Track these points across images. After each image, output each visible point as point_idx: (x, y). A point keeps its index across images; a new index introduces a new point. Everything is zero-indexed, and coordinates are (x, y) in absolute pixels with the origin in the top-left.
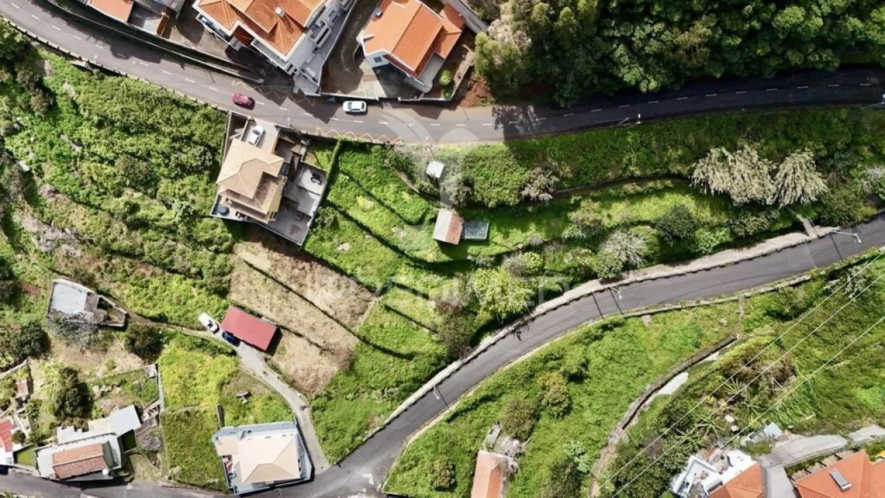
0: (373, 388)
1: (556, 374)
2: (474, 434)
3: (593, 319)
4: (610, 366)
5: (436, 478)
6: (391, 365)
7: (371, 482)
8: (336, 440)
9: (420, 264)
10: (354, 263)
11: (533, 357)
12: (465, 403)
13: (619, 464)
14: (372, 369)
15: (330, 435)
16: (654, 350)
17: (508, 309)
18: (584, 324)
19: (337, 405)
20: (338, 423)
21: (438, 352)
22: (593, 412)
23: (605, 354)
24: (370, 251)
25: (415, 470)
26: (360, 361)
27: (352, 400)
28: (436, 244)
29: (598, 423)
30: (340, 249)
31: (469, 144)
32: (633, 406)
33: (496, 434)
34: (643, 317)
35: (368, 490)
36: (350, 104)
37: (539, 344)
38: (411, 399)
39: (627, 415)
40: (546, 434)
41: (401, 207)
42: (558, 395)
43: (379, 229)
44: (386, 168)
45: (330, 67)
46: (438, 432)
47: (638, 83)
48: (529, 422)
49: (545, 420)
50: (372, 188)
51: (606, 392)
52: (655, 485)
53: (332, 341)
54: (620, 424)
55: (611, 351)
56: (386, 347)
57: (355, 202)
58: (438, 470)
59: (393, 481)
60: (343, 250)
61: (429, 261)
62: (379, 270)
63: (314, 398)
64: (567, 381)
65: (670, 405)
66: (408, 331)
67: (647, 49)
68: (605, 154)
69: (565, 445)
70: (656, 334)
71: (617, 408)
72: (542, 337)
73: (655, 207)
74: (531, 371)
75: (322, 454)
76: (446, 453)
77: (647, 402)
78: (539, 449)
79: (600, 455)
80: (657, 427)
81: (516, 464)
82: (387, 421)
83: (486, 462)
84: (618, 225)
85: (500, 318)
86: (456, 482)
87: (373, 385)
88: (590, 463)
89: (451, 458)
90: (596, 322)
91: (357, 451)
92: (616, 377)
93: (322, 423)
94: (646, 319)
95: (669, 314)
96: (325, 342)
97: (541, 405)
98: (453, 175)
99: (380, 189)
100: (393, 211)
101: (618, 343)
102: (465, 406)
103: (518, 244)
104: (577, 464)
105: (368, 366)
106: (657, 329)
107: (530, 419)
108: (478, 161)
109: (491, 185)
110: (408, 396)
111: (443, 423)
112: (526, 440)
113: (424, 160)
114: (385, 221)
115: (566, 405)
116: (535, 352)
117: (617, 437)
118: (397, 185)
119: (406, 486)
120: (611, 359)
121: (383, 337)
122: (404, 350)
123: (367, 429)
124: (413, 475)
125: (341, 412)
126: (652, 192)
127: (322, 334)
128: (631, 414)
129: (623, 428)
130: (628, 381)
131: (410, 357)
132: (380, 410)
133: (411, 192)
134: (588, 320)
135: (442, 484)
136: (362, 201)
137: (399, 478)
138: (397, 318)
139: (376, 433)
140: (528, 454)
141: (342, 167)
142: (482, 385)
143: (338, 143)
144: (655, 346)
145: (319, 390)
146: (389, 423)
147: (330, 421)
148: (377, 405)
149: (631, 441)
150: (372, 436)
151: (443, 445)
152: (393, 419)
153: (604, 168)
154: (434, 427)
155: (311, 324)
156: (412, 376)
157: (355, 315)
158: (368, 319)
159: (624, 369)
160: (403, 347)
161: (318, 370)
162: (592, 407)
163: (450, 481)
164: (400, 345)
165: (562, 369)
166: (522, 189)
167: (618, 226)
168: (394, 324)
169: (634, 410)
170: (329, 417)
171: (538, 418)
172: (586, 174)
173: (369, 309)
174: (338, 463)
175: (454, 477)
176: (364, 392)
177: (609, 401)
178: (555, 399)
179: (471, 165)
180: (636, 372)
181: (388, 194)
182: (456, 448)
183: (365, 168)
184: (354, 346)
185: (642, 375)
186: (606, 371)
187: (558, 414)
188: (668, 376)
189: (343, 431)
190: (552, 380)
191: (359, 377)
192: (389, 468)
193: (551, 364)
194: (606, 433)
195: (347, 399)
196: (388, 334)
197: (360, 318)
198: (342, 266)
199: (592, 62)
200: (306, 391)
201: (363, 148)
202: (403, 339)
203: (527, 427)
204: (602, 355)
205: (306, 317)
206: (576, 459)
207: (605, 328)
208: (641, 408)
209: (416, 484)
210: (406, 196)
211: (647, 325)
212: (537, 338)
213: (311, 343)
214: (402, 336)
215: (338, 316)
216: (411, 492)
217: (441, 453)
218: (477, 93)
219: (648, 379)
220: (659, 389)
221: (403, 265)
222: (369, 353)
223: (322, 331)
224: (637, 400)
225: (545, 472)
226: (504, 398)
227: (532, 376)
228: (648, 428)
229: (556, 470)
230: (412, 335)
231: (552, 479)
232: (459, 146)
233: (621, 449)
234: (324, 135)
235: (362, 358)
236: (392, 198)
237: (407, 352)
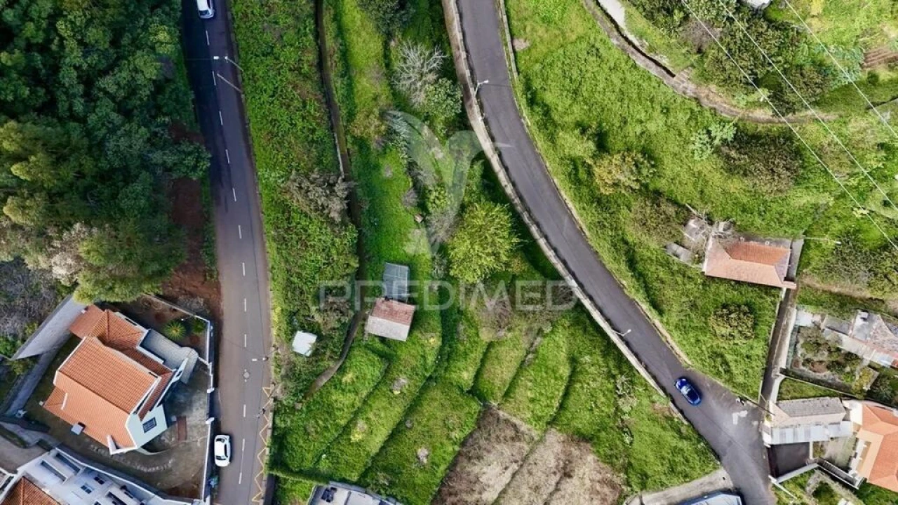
0: (617, 408)
1: (596, 169)
2: (679, 279)
3: (520, 118)
4: (585, 94)
5: (740, 332)
6: (585, 386)
7: (744, 414)
8: (687, 461)
9: (447, 355)
10: (445, 441)
11: (574, 201)
12: (638, 291)
13: (726, 82)
14: (591, 410)
15: (679, 469)
16: (563, 33)
17: (506, 234)
18: (527, 130)
19: (640, 456)
20: (663, 458)
21: (567, 324)
22: (650, 118)
23: (569, 102)
24: (428, 420)
25: (729, 357)
26: (580, 426)
27: (632, 436)
28: (417, 333)
29: (666, 111)
30: (425, 461)
31: (271, 294)
32: (641, 62)
33: (680, 250)
34: (517, 50)
35: (755, 419)
36: (219, 458)
37: (556, 191)
38: (633, 360)
39: (654, 71)
40: (680, 182)
41: (364, 384)
42: (625, 167)
43: (397, 410)
44: (308, 407)
45: (166, 486)
46: (677, 327)
47: (160, 58)
48: (663, 207)
49: (662, 184)
50: (337, 425)
51: (622, 100)
52: (760, 30)
53: (553, 463)
54: (667, 80)
55: (565, 94)
56: (561, 394)
57: (358, 444)
58: (729, 330)
59: (743, 386)
60: (427, 456)
61: (440, 343)
62: (454, 407)
63: (629, 489)
64: (606, 155)
65: (641, 9)
66: (539, 365)
67: (104, 45)
68: (282, 105)
69: (696, 157)
70: (541, 31)
71: (645, 85)
72: (545, 186)
73: (364, 34)
74: (593, 202)
75: (706, 479)
76: (706, 316)
77: (637, 43)
78: (702, 192)
79: (711, 109)
80: (671, 30)
81: (722, 225)
82: (661, 393)
83: (718, 264)
84: (389, 85)
85: (519, 244)
86: (747, 304)
87: (613, 410)
88: (723, 122)
89: (712, 310)
90: (524, 115)
91: (702, 431)
92: (601, 86)
93: (663, 478)
94: (520, 45)
95: (512, 13)
96: (555, 473)
97: (640, 190)
98: (313, 317)
99: (338, 413)
100: (370, 395)
101: (554, 84)
102: (641, 291)
103: (416, 222)
104: (724, 141)
105: (587, 415)
106: (533, 29)
107: (658, 205)
108: (292, 283)
109: (328, 264)
110: (627, 361)
111: (665, 320)
112: (688, 210)
113: (293, 358)
114: (384, 404)
115: (639, 156)
116: (566, 195)
117: (685, 85)
118: (333, 391)
119: (750, 371)
120: (575, 92)
121: (548, 398)
122: (565, 371)
123: (671, 419)
124: (736, 361)
125: (649, 453)
126: (343, 39)
127: (543, 477)
128: (651, 64)
129: (673, 76)
130: (607, 70)
131: (573, 361)
132: (646, 401)
133: (342, 370)
134: (522, 124)
135: (750, 324)
136: (356, 437)
137: (740, 379)
138: (523, 380)
139: (677, 407)
140: (709, 208)
141: (308, 465)
142: (612, 266)
143: (274, 473)
144: (557, 32)
145: (619, 478)
146: (664, 389)
147: (660, 468)
148: (640, 404)
149: (692, 66)
150: (681, 412)
151: (695, 321)
152: (658, 383)
153: (304, 107)
154: (669, 331)
155: (529, 491)
156: (600, 359)
157: (518, 436)
158: (522, 419)
159: (589, 75)
160: (561, 372)
161: (592, 481)
162: (643, 119)
163: (745, 314)
164: (557, 375)
165: (589, 161)
166: (331, 222)
167: (391, 85)
168: (530, 384)
169: (648, 61)
170: (656, 468)
171: (658, 193)
172: (313, 131)
173: (509, 417)
174: (718, 457)
175: (739, 306)
176: (622, 420)
177: (635, 96)
178: (632, 172)
179: (297, 293)
180: (594, 58)
181: (347, 402)
182: (699, 303)
183: (309, 434)
184: (559, 434)
185: (597, 50)
186: (593, 100)
187: (653, 166)
188: (599, 13)
189: (676, 451)
190: (605, 175)
191: (603, 428)
192: (726, 390)
193: (583, 175)
194: (679, 100)
195: (631, 443)
196: (543, 391)
197: (522, 429)
198: (449, 458)
199: (127, 127)
200: (620, 497)
201: (280, 439)
202: (550, 372)
203: (671, 210)
204: (571, 105)
205: (521, 498)
206: (717, 142)
207: (532, 102)
208: (644, 51)
209: (748, 357)
210: (348, 377)
211: (528, 44)
212: (548, 193)
213: (557, 490)
214: (546, 372)
215: (518, 457)
216: (759, 364)
217: (706, 323)
218: (199, 284)
219: (604, 43)
220: (617, 27)
221: (447, 376)
222: (570, 416)
223: (539, 477)
224: (633, 57)
225: (736, 186)
226: (630, 240)
227: (599, 202)
228: (673, 41)
229: (731, 169)
230: (545, 359)
231: (745, 175)
232: (274, 309)
233: (705, 77)
234: (262, 491)
235: (577, 424)
236: (352, 396)
237: (568, 366)
